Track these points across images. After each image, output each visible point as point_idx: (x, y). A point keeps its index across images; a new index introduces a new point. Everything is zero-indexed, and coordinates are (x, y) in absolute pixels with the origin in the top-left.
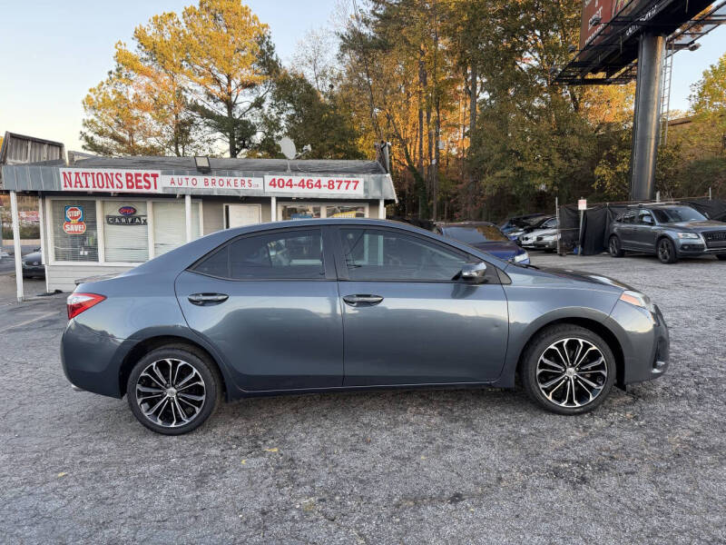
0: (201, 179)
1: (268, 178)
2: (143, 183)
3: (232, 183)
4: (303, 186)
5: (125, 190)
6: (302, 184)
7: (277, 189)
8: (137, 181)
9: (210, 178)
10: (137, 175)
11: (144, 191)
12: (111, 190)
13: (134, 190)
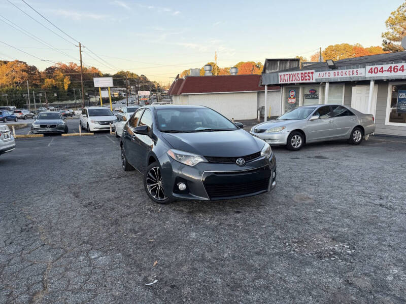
0: (332, 72)
1: (368, 68)
2: (307, 78)
3: (347, 73)
4: (391, 71)
5: (301, 81)
6: (390, 70)
7: (373, 75)
8: (306, 76)
9: (336, 71)
10: (306, 73)
11: (308, 81)
12: (296, 82)
13: (304, 81)
